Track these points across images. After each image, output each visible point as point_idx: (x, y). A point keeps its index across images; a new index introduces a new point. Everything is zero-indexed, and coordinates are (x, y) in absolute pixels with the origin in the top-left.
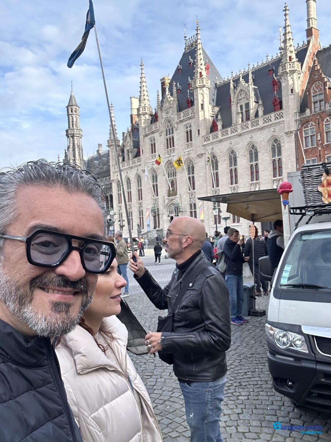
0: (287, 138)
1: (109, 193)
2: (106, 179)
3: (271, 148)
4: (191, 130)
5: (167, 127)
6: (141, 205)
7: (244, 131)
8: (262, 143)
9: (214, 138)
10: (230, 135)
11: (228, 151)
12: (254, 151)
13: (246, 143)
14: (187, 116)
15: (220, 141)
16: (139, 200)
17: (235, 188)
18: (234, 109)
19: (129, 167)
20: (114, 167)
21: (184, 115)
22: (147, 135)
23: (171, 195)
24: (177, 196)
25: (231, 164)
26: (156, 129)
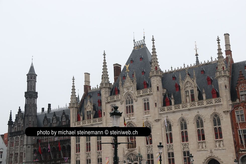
0: (225, 115)
3: (212, 120)
5: (127, 99)
6: (99, 154)
7: (192, 107)
8: (206, 116)
9: (168, 110)
10: (181, 109)
11: (180, 119)
12: (200, 121)
13: (194, 116)
14: (146, 93)
15: (174, 112)
16: (98, 150)
17: (185, 144)
18: (183, 93)
19: (90, 124)
20: (74, 123)
21: (143, 92)
22: (109, 103)
23: (130, 147)
24: (136, 148)
25: (182, 128)
26: (117, 99)
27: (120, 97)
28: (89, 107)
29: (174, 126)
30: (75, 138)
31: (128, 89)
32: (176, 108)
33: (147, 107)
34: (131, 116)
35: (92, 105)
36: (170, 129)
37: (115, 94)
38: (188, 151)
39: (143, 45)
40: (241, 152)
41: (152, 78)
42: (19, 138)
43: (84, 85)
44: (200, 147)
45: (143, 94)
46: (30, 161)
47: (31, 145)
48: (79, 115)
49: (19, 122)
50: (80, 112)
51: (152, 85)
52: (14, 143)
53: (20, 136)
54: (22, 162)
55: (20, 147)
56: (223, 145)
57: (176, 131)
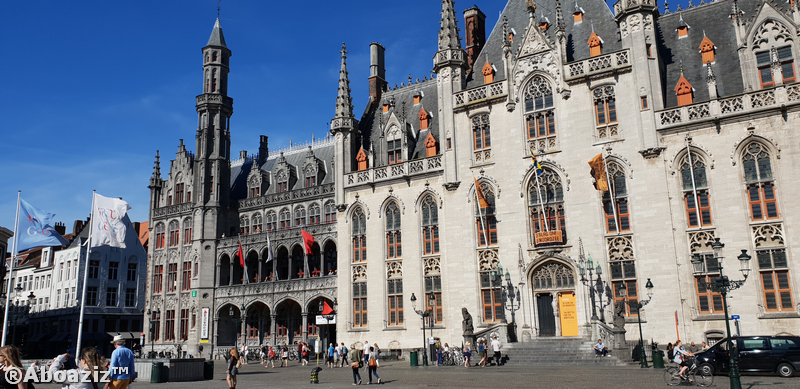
1: (324, 237)
2: (298, 207)
4: (610, 98)
5: (531, 92)
6: (431, 264)
9: (692, 116)
10: (748, 109)
14: (604, 67)
15: (717, 122)
17: (767, 226)
18: (748, 58)
19: (400, 176)
20: (346, 177)
21: (594, 65)
24: (567, 245)
25: (750, 174)
26: (495, 96)
27: (504, 89)
28: (394, 128)
29: (716, 168)
30: (350, 220)
31: (535, 63)
32: (725, 109)
33: (605, 111)
35: (406, 121)
36: (701, 181)
38: (779, 251)
42: (181, 223)
45: (593, 73)
46: (211, 285)
47: (215, 241)
48: (361, 154)
49: (181, 179)
51: (628, 40)
52: (166, 236)
53: (181, 218)
54: (189, 288)
55: (182, 247)
57: (728, 185)
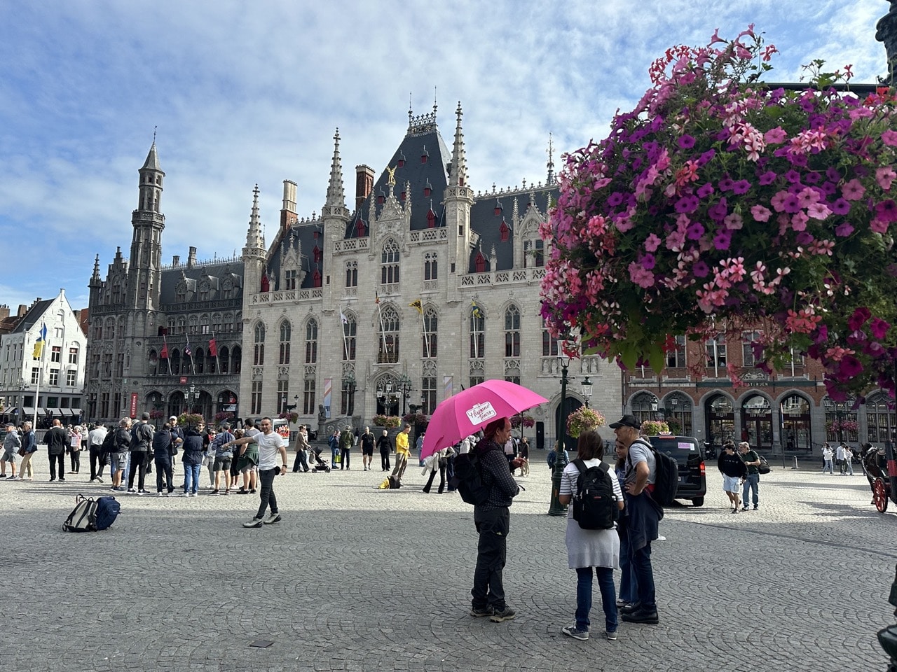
1: (233, 343)
4: (435, 261)
5: (387, 249)
6: (310, 370)
7: (536, 280)
9: (480, 281)
10: (511, 281)
11: (505, 305)
14: (432, 238)
15: (494, 287)
16: (308, 361)
17: (512, 361)
18: (518, 244)
19: (291, 301)
20: (252, 296)
21: (426, 236)
22: (341, 254)
23: (383, 360)
24: (397, 363)
25: (508, 325)
26: (362, 248)
27: (368, 244)
28: (291, 262)
29: (490, 319)
30: (253, 332)
31: (390, 227)
32: (498, 279)
33: (431, 271)
34: (393, 289)
35: (300, 256)
36: (481, 326)
37: (356, 235)
38: (517, 377)
39: (432, 126)
40: (635, 384)
41: (449, 204)
42: (116, 320)
43: (282, 208)
44: (546, 370)
45: (424, 241)
46: (140, 374)
47: (144, 338)
48: (266, 278)
49: (117, 282)
50: (269, 273)
51: (448, 221)
52: (103, 330)
53: (117, 315)
54: (121, 376)
55: (117, 341)
56: (597, 369)
57: (495, 330)
